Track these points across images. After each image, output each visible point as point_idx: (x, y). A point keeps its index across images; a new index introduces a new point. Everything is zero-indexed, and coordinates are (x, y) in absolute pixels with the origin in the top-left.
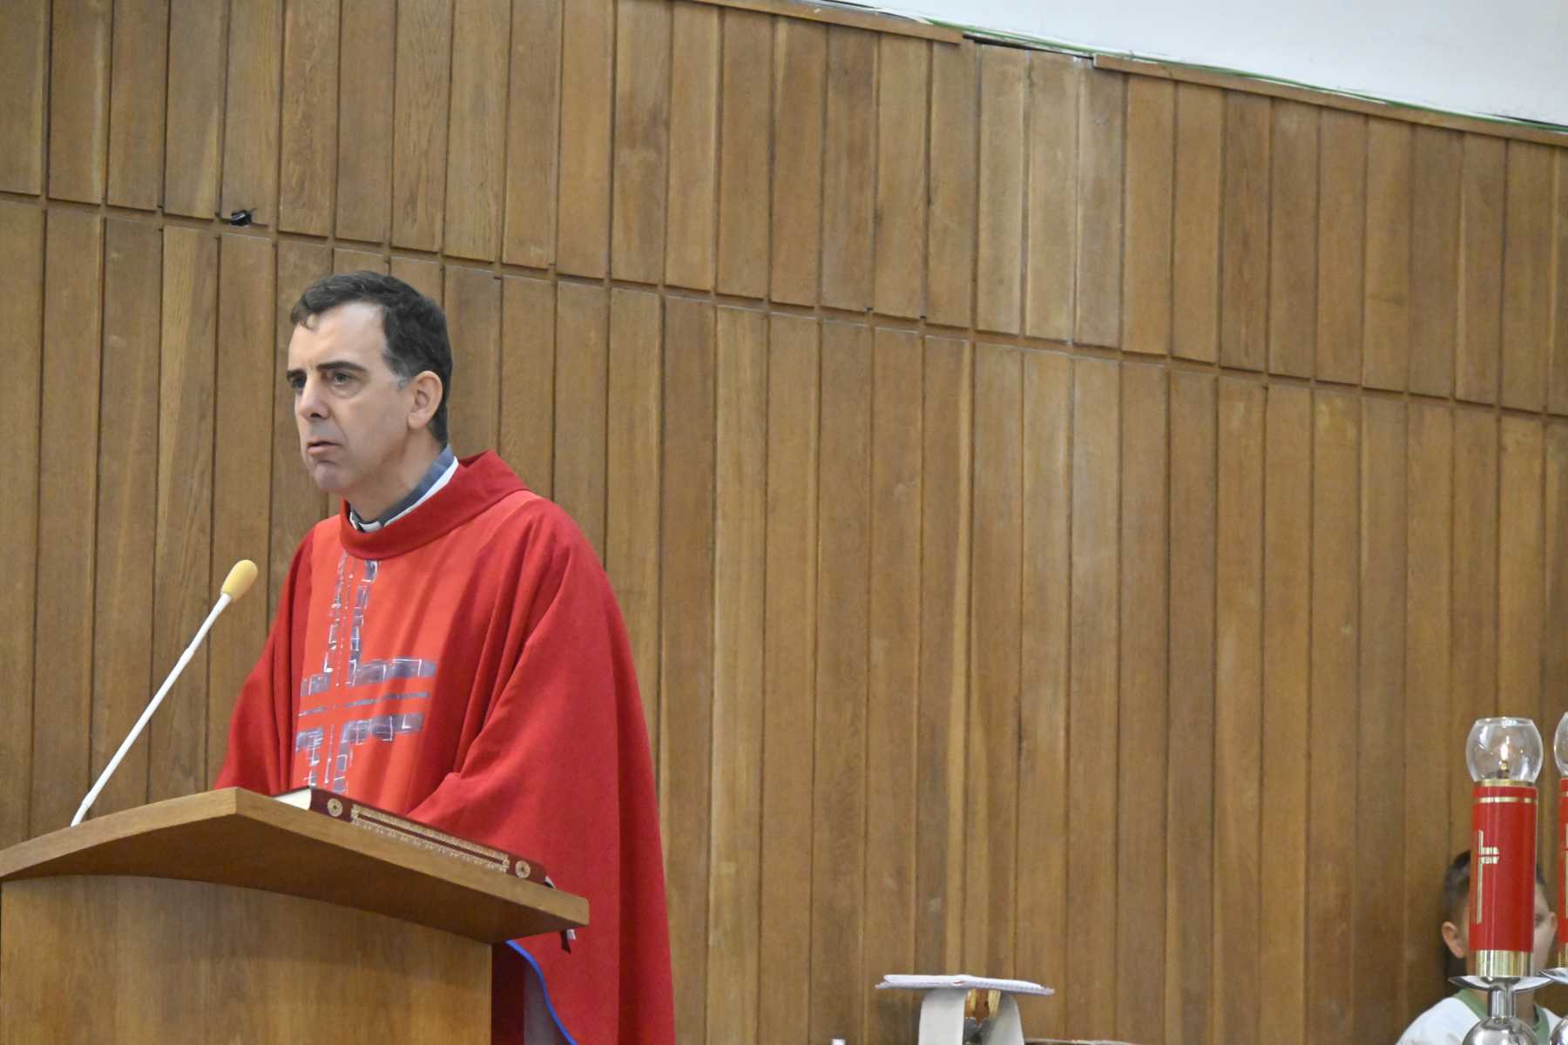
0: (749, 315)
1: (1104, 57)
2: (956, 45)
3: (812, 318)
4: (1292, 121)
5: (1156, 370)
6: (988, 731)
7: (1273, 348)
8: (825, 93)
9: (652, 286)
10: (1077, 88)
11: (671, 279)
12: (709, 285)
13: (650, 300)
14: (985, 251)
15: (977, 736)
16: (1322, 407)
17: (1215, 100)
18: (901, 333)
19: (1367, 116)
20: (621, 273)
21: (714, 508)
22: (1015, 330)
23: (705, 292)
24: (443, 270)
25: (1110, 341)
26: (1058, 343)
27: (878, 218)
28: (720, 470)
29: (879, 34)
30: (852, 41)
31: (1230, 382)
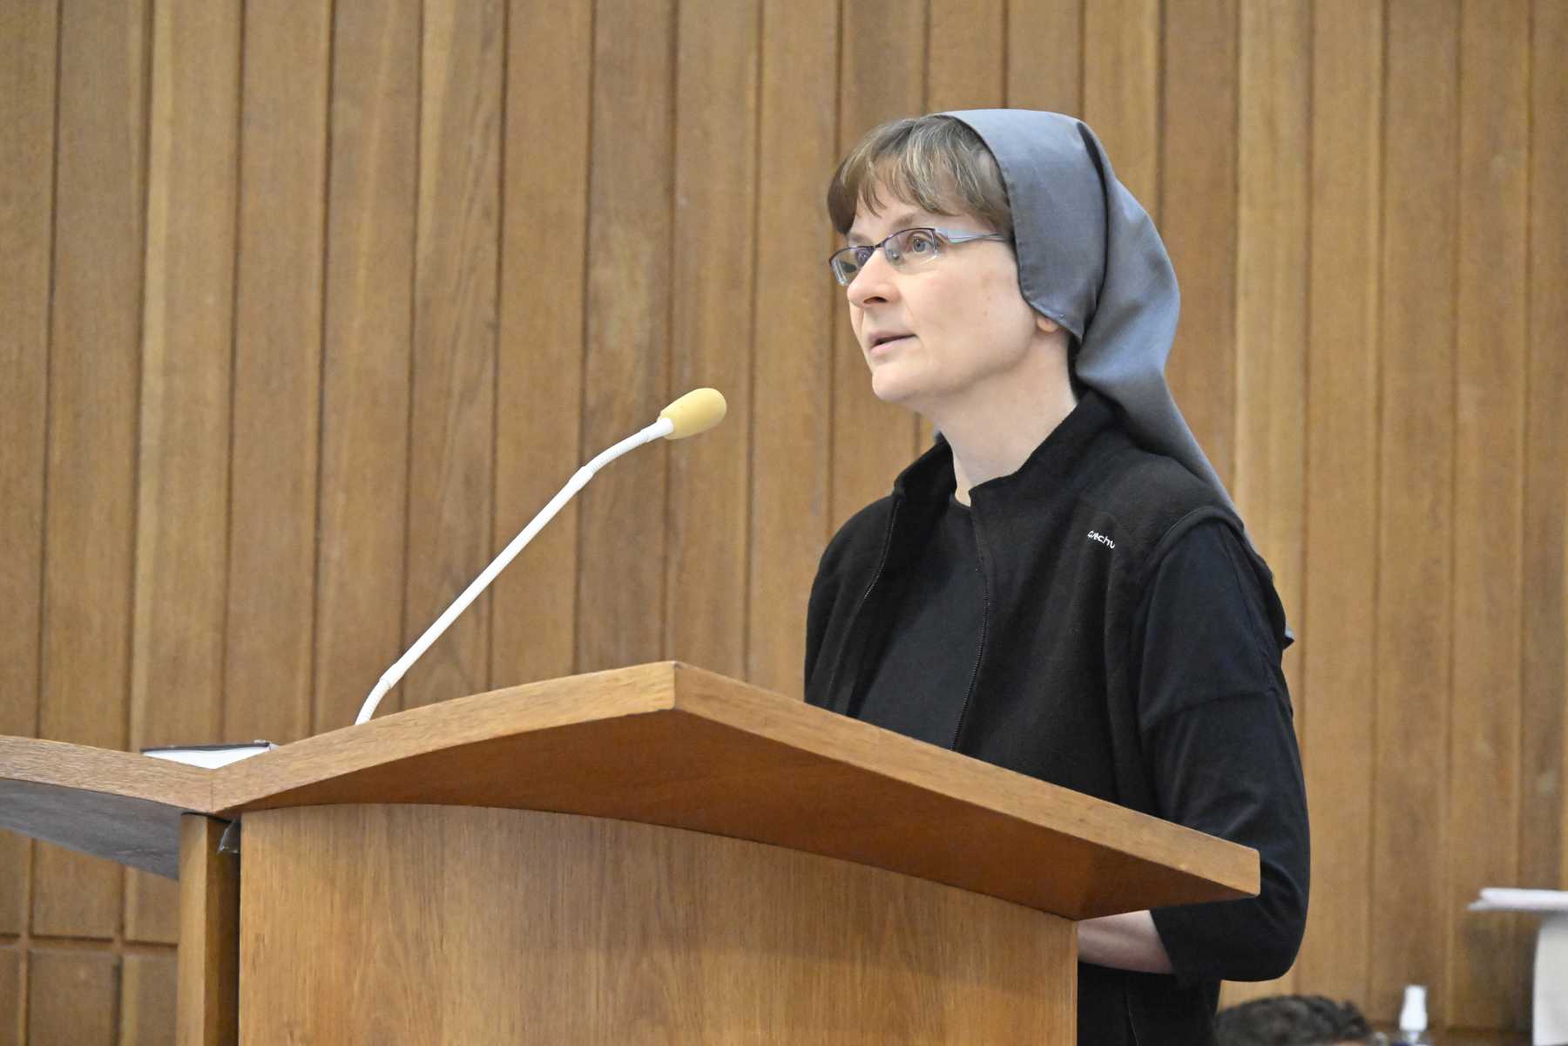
21: (1236, 189)
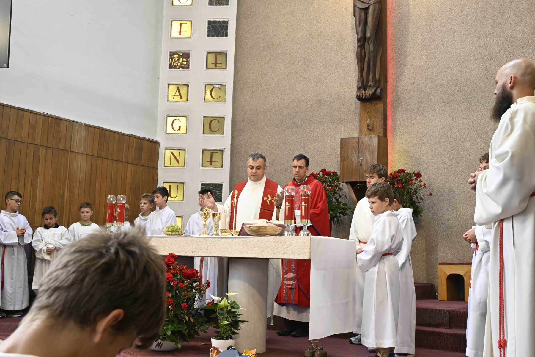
0: (44, 148)
1: (87, 124)
2: (70, 122)
3: (52, 149)
4: (107, 133)
5: (91, 156)
6: (70, 192)
7: (104, 155)
8: (55, 126)
9: (33, 144)
10: (83, 128)
11: (35, 143)
12: (40, 144)
13: (32, 146)
14: (72, 143)
15: (68, 193)
16: (109, 161)
17: (98, 130)
18: (62, 151)
19: (115, 133)
20: (29, 142)
22: (75, 151)
23: (39, 145)
24: (7, 140)
25: (86, 153)
26: (80, 153)
27: (60, 139)
28: (40, 164)
29: (61, 120)
30: (58, 120)
31: (99, 158)
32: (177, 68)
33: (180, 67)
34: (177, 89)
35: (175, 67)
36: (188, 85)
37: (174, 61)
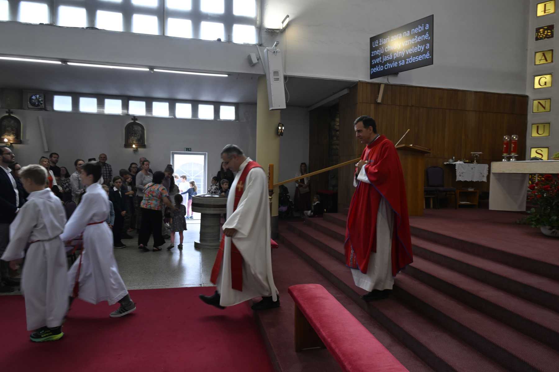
0: (449, 110)
2: (464, 91)
3: (453, 110)
4: (489, 95)
7: (487, 110)
8: (454, 95)
10: (473, 94)
11: (443, 108)
13: (441, 110)
14: (466, 105)
16: (491, 114)
18: (460, 111)
19: (495, 94)
20: (439, 108)
22: (468, 110)
24: (427, 108)
25: (475, 110)
26: (471, 111)
27: (458, 103)
28: (446, 121)
29: (459, 91)
31: (484, 113)
32: (543, 39)
33: (545, 38)
34: (542, 54)
35: (541, 39)
36: (552, 50)
37: (539, 34)
